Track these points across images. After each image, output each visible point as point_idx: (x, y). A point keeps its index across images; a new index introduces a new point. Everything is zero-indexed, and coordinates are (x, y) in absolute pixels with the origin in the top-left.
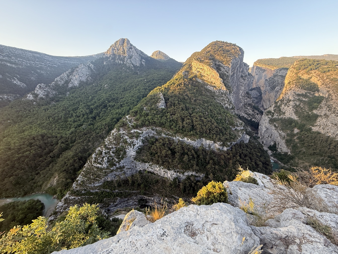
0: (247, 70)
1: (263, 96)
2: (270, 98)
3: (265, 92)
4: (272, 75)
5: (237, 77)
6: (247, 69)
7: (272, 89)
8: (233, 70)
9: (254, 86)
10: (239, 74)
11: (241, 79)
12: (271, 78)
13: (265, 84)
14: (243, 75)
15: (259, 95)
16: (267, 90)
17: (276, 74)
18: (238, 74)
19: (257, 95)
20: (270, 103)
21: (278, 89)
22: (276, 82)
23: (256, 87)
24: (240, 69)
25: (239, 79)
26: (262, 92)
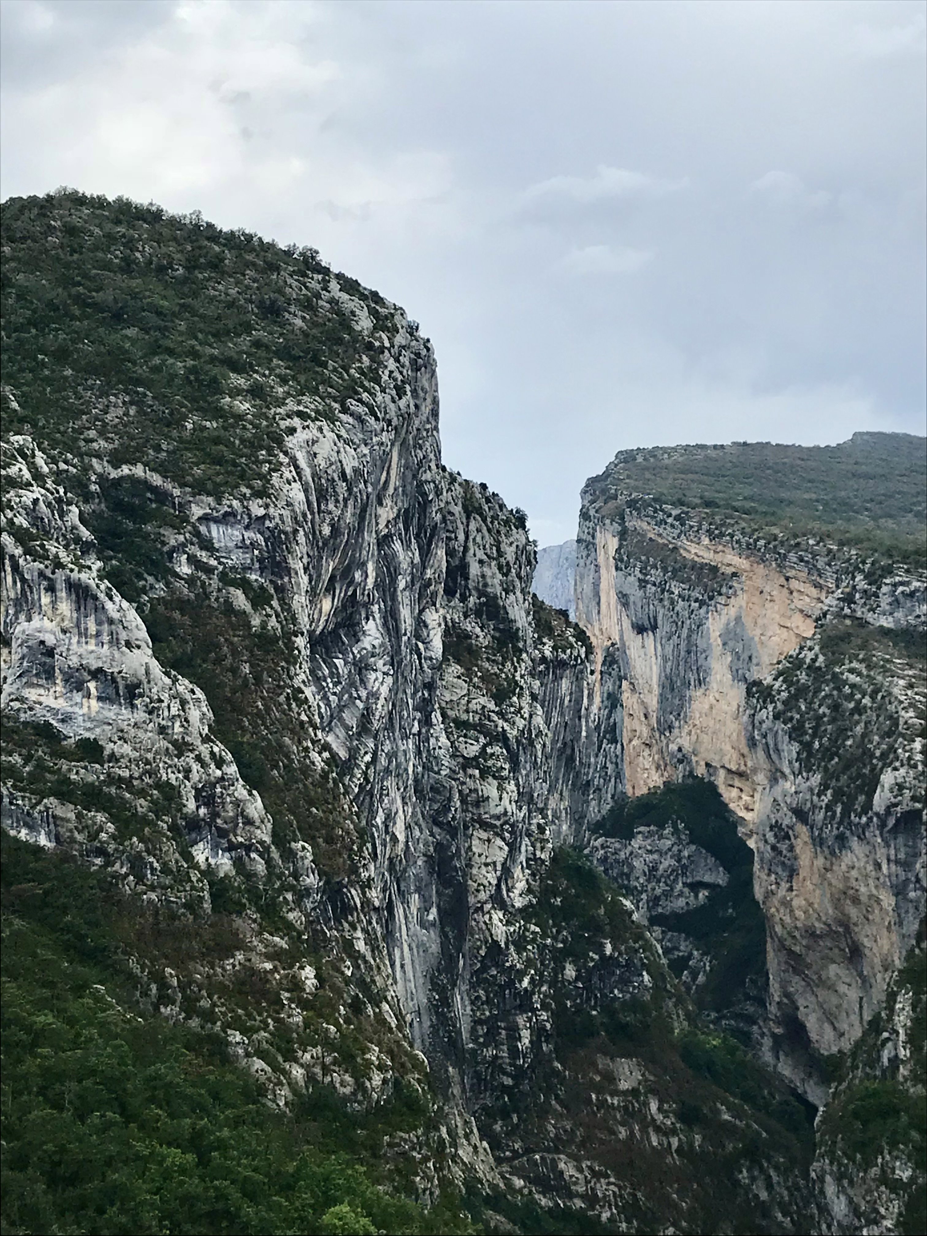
0: (505, 569)
1: (769, 894)
2: (853, 912)
3: (783, 847)
4: (808, 629)
5: (395, 661)
6: (510, 553)
7: (838, 794)
8: (329, 566)
9: (644, 777)
10: (420, 623)
11: (462, 687)
12: (796, 663)
13: (752, 743)
14: (470, 626)
15: (720, 878)
16: (798, 815)
17: (839, 615)
18: (406, 614)
19: (695, 886)
20: (866, 983)
21: (906, 805)
22: (859, 709)
23: (670, 787)
24: (426, 553)
25: (430, 686)
26: (751, 844)
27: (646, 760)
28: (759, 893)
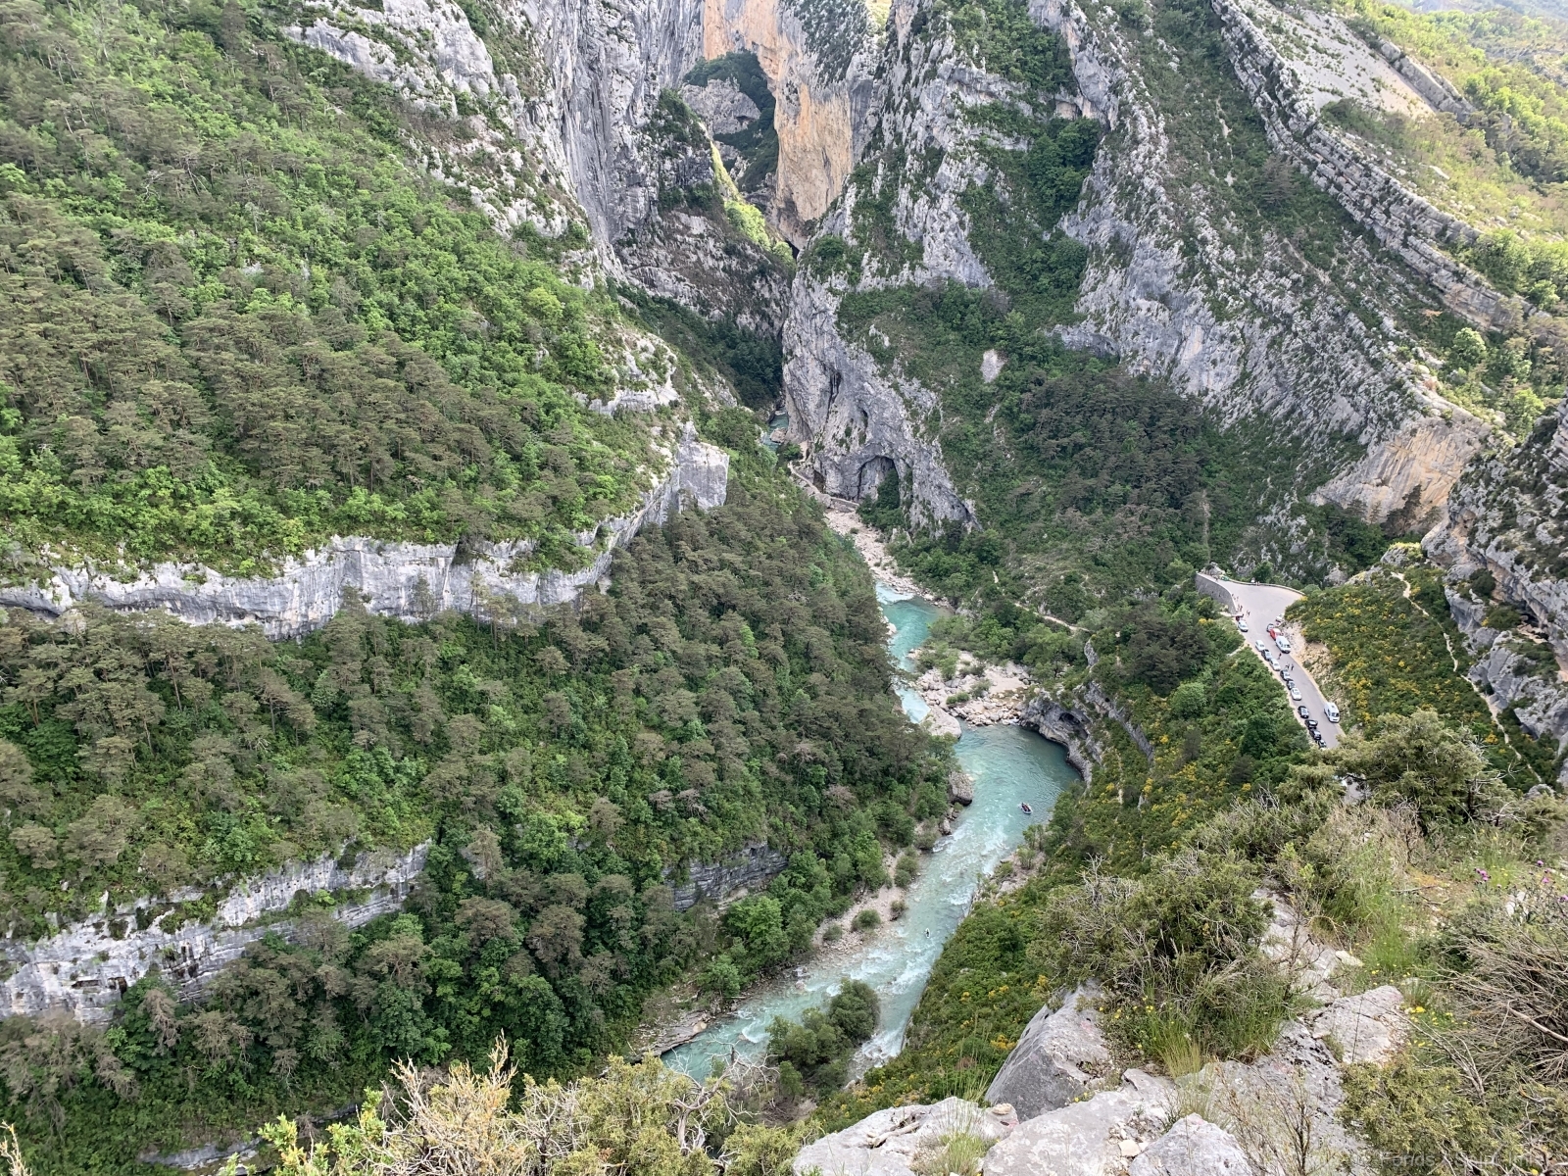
1: (782, 126)
2: (829, 139)
3: (793, 97)
7: (827, 66)
9: (716, 48)
13: (781, 32)
15: (756, 115)
16: (802, 77)
19: (741, 119)
20: (831, 180)
21: (865, 76)
22: (844, 14)
23: (730, 56)
26: (777, 94)
27: (717, 37)
28: (777, 125)
